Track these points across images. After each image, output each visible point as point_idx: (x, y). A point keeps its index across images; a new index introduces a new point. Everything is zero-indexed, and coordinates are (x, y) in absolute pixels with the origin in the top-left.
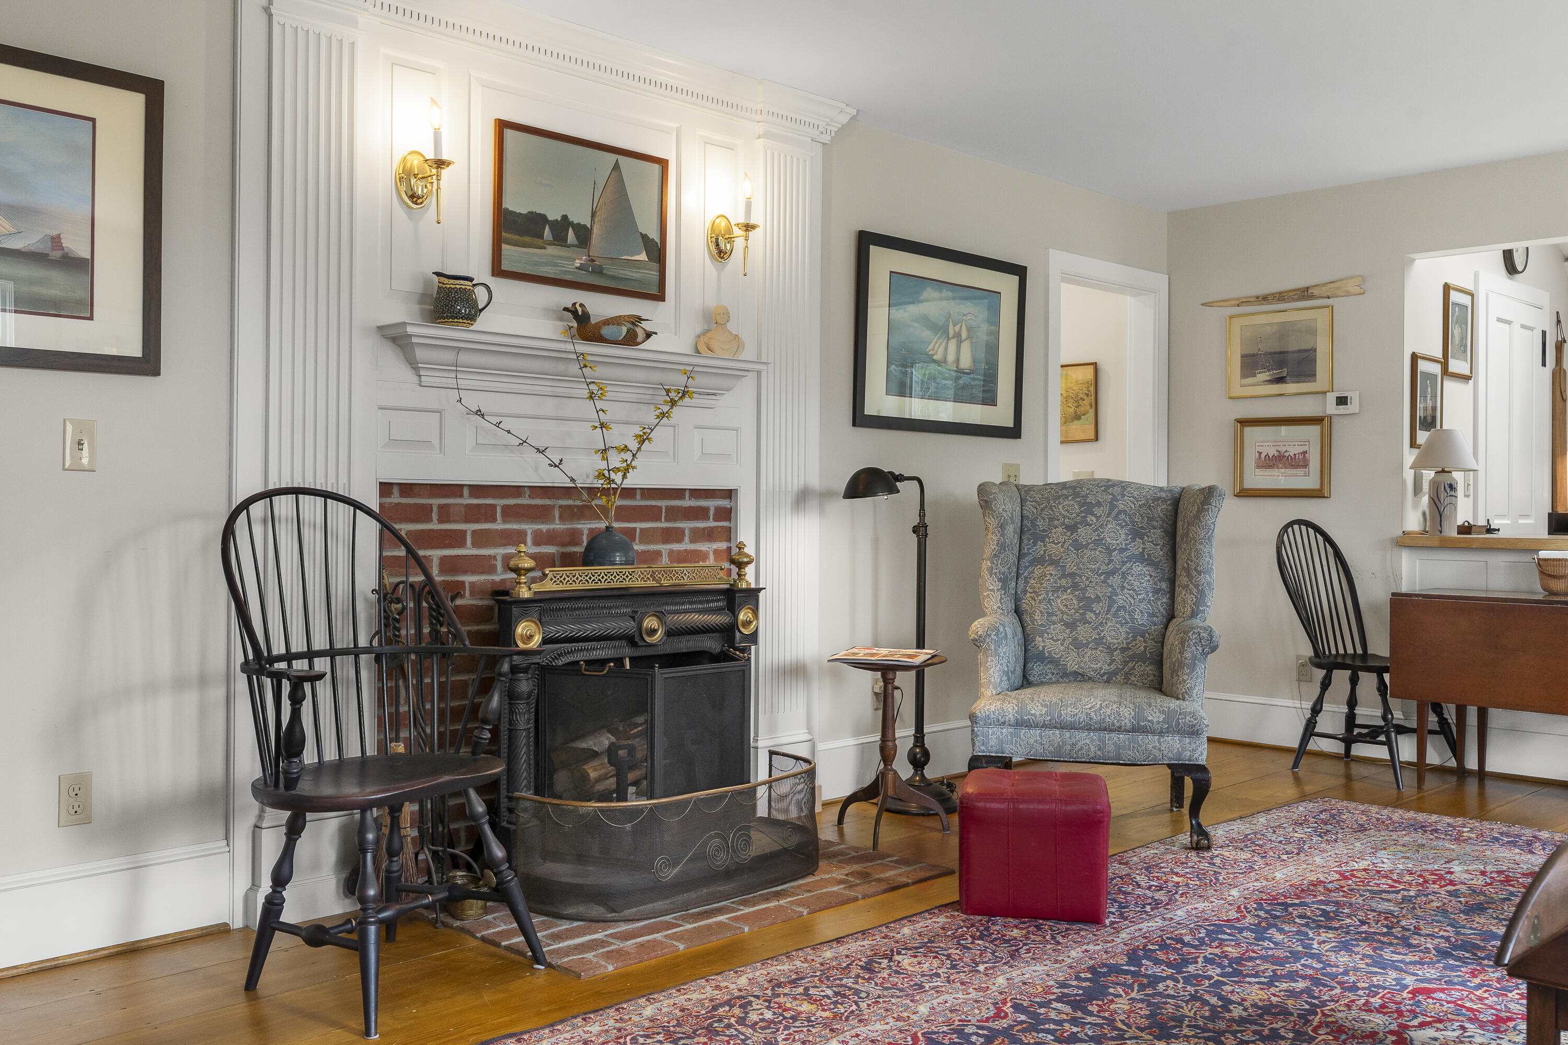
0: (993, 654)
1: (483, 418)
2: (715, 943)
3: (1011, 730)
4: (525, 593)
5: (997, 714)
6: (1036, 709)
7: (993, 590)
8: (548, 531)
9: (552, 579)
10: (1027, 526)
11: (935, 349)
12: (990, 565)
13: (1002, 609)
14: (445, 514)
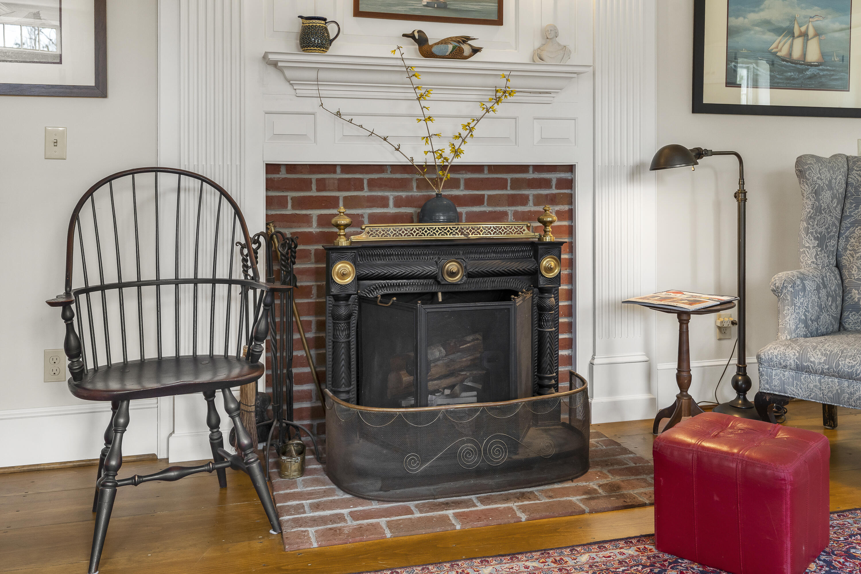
0: (790, 304)
1: (340, 117)
2: (423, 536)
3: (793, 373)
4: (343, 242)
5: (779, 358)
6: (816, 357)
7: (809, 247)
8: (407, 197)
9: (368, 233)
10: (850, 192)
11: (779, 47)
12: (806, 225)
13: (817, 264)
14: (322, 185)
